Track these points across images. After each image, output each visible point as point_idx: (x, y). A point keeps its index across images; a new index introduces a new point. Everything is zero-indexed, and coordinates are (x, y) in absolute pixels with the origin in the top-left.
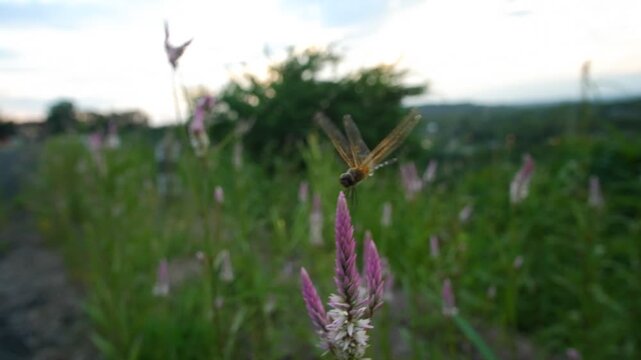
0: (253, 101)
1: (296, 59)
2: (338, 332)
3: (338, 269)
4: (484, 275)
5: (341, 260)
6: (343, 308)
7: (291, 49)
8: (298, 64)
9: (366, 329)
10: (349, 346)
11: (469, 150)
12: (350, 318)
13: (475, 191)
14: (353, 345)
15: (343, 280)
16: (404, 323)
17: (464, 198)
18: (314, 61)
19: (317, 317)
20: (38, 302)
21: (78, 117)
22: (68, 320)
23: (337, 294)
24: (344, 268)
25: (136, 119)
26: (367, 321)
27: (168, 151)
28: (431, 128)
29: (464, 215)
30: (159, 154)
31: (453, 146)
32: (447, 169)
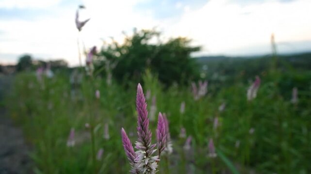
0: (117, 54)
1: (138, 34)
2: (140, 163)
3: (139, 127)
4: (230, 138)
5: (140, 122)
6: (143, 149)
7: (135, 29)
8: (139, 37)
9: (157, 161)
10: (147, 170)
11: (223, 78)
12: (147, 155)
13: (225, 97)
14: (149, 170)
15: (141, 133)
16: (192, 162)
17: (221, 100)
18: (147, 35)
19: (130, 155)
20: (10, 153)
21: (33, 63)
22: (24, 162)
23: (140, 142)
24: (142, 126)
25: (62, 64)
26: (157, 157)
27: (76, 78)
28: (205, 68)
29: (221, 108)
30: (72, 80)
31: (215, 76)
32: (213, 87)
